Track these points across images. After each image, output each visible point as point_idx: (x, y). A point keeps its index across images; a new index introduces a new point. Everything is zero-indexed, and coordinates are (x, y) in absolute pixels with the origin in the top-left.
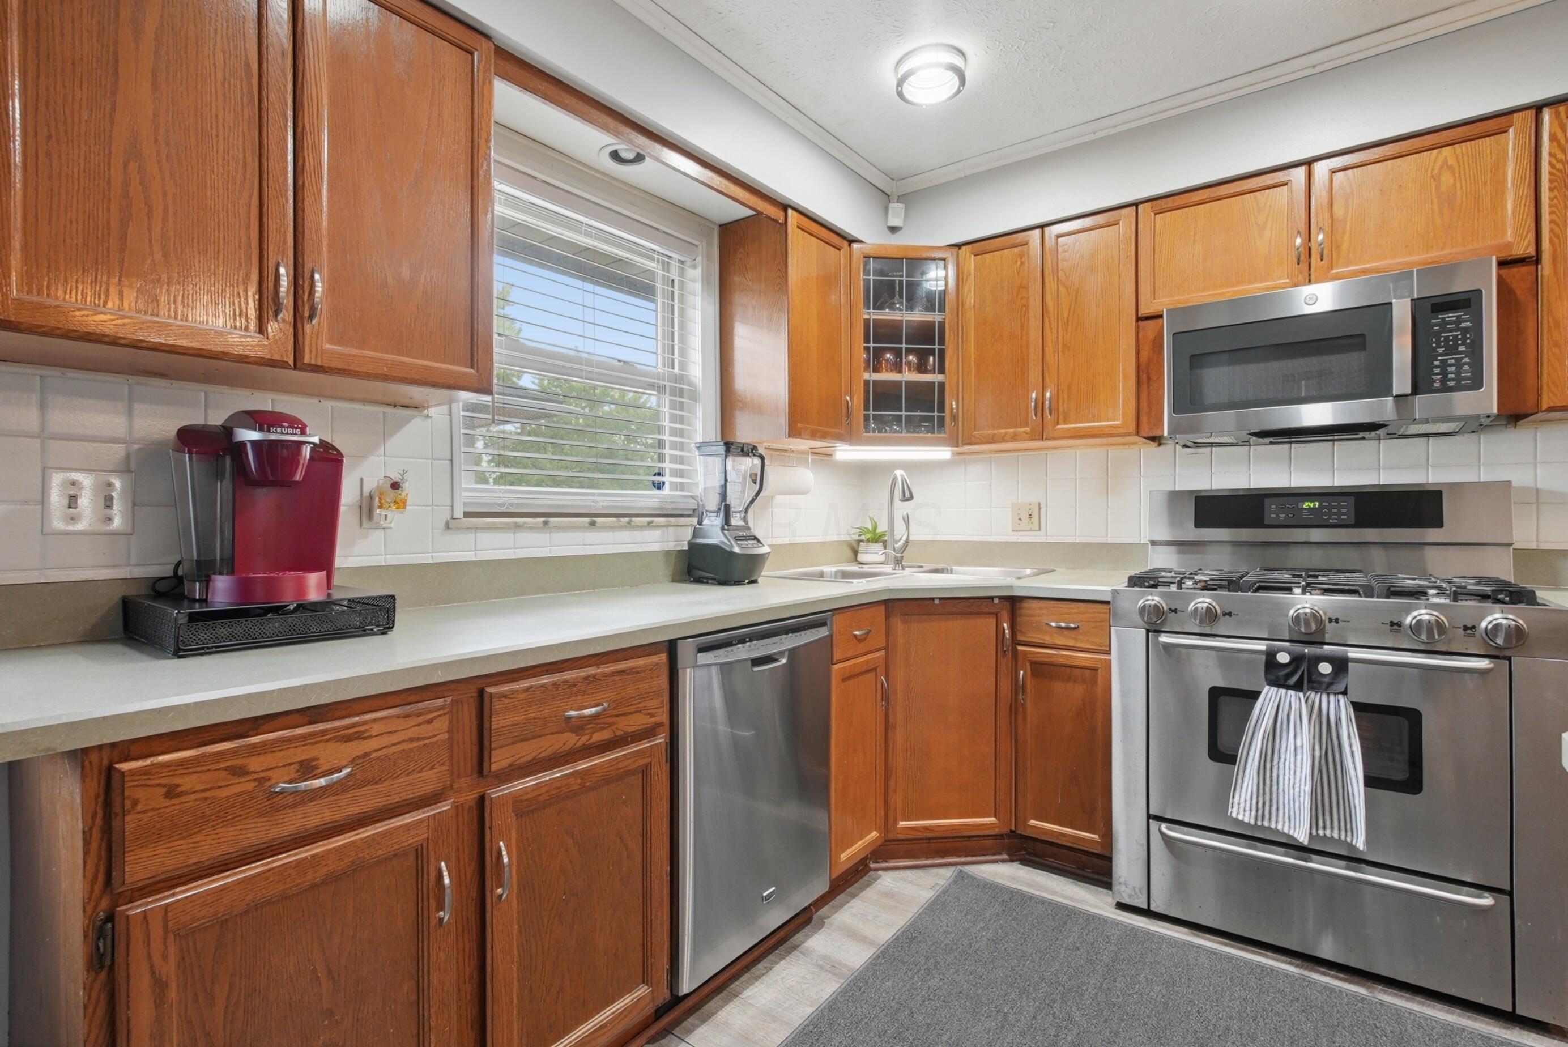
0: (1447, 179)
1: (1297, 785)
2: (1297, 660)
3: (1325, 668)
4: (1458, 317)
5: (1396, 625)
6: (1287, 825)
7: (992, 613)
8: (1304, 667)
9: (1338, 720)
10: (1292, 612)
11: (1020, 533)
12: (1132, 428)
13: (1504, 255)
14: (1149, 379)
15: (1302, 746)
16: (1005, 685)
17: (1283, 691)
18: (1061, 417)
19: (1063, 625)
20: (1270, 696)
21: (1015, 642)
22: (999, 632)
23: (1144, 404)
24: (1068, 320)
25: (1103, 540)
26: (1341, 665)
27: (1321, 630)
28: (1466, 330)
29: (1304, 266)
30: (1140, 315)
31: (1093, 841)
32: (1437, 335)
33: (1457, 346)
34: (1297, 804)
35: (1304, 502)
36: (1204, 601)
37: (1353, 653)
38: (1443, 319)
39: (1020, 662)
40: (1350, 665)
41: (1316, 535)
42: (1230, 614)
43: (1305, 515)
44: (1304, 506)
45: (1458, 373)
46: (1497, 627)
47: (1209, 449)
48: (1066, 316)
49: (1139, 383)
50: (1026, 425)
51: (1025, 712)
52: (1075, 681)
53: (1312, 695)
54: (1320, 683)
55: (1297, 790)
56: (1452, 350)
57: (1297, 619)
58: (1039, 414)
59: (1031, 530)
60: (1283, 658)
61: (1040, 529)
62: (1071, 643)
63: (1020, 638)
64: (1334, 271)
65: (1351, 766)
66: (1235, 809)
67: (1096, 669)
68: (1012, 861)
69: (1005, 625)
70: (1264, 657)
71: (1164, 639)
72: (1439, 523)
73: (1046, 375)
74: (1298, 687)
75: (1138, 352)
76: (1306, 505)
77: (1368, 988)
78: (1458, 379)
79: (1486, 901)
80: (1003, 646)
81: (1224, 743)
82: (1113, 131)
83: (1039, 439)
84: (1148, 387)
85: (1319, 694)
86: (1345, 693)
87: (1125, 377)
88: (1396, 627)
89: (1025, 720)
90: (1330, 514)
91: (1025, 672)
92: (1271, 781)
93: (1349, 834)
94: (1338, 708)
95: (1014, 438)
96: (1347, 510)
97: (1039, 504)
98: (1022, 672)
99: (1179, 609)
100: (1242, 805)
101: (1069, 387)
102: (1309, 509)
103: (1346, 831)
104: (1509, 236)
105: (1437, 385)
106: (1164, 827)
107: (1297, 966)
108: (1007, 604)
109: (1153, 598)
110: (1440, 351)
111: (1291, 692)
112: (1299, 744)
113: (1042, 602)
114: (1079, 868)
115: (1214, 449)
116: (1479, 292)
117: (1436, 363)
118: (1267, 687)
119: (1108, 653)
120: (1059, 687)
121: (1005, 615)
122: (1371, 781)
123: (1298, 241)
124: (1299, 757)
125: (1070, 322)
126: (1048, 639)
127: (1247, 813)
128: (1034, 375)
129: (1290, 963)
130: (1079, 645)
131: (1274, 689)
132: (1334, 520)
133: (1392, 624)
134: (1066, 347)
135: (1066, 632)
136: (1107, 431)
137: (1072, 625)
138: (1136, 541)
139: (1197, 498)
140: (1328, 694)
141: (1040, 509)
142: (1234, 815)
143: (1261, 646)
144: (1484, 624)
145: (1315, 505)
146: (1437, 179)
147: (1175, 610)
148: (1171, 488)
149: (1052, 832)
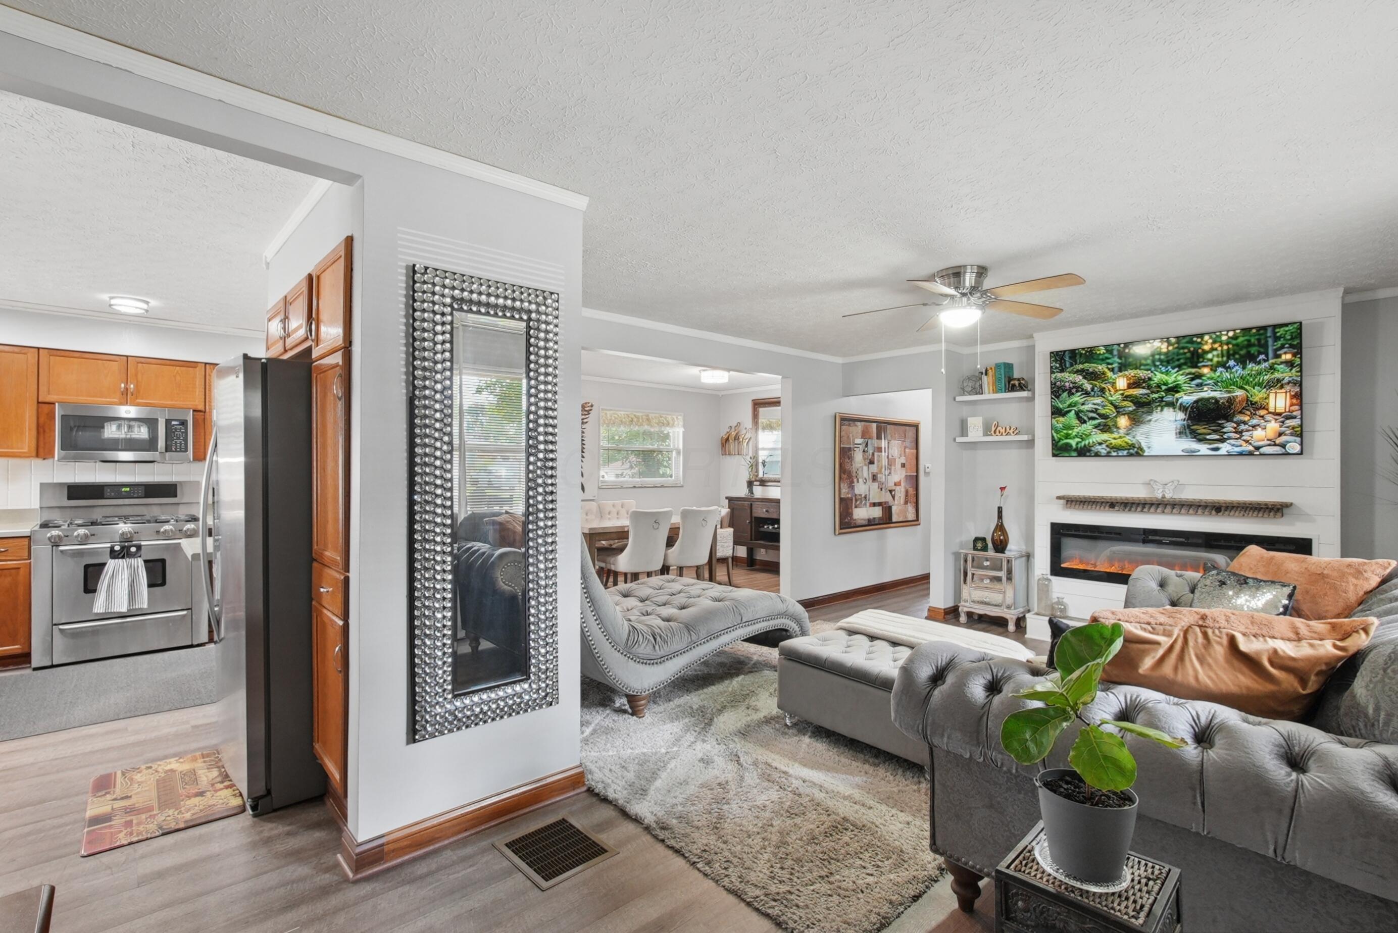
0: (178, 378)
1: (122, 592)
2: (123, 548)
3: (133, 549)
4: (181, 427)
5: (158, 532)
6: (116, 610)
8: (125, 550)
9: (138, 567)
10: (120, 532)
12: (34, 453)
13: (195, 408)
14: (44, 431)
15: (124, 578)
17: (117, 560)
20: (111, 564)
23: (41, 444)
25: (5, 508)
26: (139, 547)
27: (132, 537)
28: (182, 432)
29: (125, 396)
30: (40, 401)
31: (18, 649)
32: (174, 432)
33: (180, 437)
34: (122, 600)
35: (123, 488)
36: (82, 531)
37: (143, 543)
38: (176, 427)
40: (143, 547)
41: (127, 501)
42: (93, 535)
43: (123, 493)
45: (180, 446)
46: (188, 529)
49: (38, 432)
52: (6, 576)
53: (128, 559)
54: (132, 555)
55: (122, 594)
56: (178, 438)
57: (123, 534)
60: (117, 548)
62: (3, 558)
64: (138, 401)
65: (142, 581)
66: (96, 610)
67: (19, 568)
70: (109, 549)
71: (61, 548)
72: (175, 496)
74: (123, 557)
75: (38, 418)
76: (123, 490)
78: (180, 449)
79: (184, 612)
81: (90, 587)
84: (44, 436)
85: (131, 559)
86: (140, 557)
87: (30, 429)
90: (134, 493)
92: (111, 594)
93: (142, 605)
94: (138, 562)
96: (141, 491)
99: (69, 535)
100: (99, 608)
102: (125, 491)
103: (140, 604)
104: (197, 403)
105: (173, 449)
106: (61, 627)
109: (55, 532)
110: (174, 439)
111: (120, 560)
115: (76, 463)
116: (187, 421)
117: (173, 442)
118: (110, 560)
119: (29, 558)
122: (150, 585)
123: (123, 385)
124: (123, 583)
130: (9, 558)
131: (113, 560)
132: (135, 496)
136: (16, 454)
139: (69, 486)
140: (134, 558)
142: (95, 612)
143: (109, 545)
144: (184, 529)
145: (128, 489)
146: (175, 376)
147: (67, 536)
148: (51, 481)
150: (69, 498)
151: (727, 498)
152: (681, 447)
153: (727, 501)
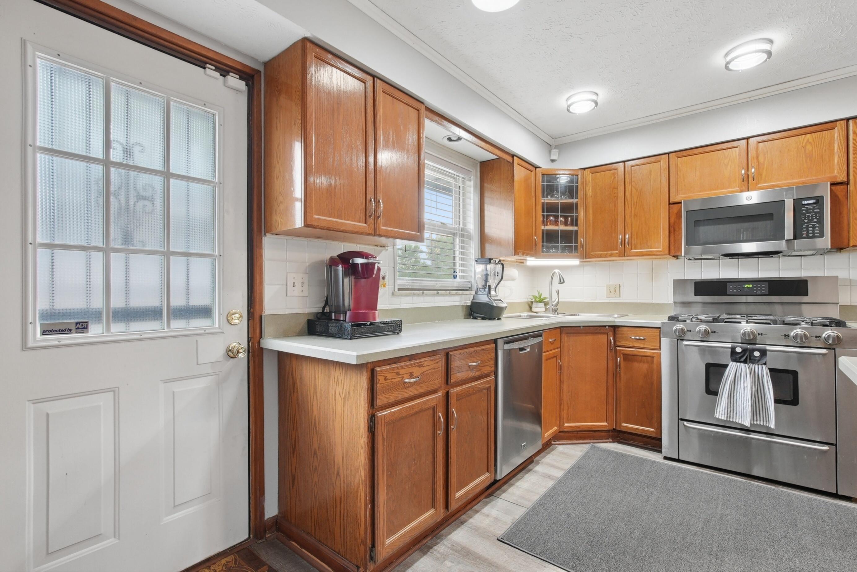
0: (809, 147)
1: (745, 403)
2: (744, 351)
3: (757, 354)
4: (814, 207)
5: (787, 336)
6: (740, 420)
7: (606, 333)
8: (747, 354)
9: (763, 375)
10: (742, 331)
11: (610, 298)
12: (667, 252)
13: (833, 181)
14: (674, 230)
15: (747, 387)
16: (611, 365)
17: (738, 364)
18: (633, 247)
19: (637, 338)
20: (733, 367)
21: (616, 346)
22: (609, 341)
23: (672, 241)
24: (636, 203)
25: (650, 302)
26: (764, 353)
27: (755, 338)
28: (816, 213)
29: (746, 183)
30: (670, 202)
31: (652, 431)
32: (805, 214)
33: (813, 219)
34: (745, 411)
35: (745, 284)
36: (703, 327)
37: (768, 348)
38: (807, 208)
39: (618, 354)
40: (768, 352)
41: (750, 299)
42: (715, 332)
43: (746, 290)
44: (745, 287)
45: (813, 231)
46: (829, 336)
47: (700, 261)
48: (635, 201)
49: (670, 232)
50: (617, 250)
51: (620, 376)
52: (644, 362)
53: (751, 365)
54: (755, 360)
55: (745, 405)
56: (811, 221)
57: (744, 334)
58: (623, 245)
59: (616, 297)
60: (739, 350)
61: (620, 297)
62: (642, 346)
63: (618, 344)
64: (759, 185)
65: (768, 394)
66: (718, 415)
67: (653, 357)
68: (614, 442)
69: (611, 338)
70: (730, 350)
71: (685, 343)
72: (806, 294)
73: (626, 228)
74: (745, 362)
75: (669, 218)
76: (746, 286)
77: (775, 486)
78: (814, 233)
79: (826, 448)
80: (610, 347)
81: (712, 387)
82: (658, 121)
83: (623, 256)
84: (674, 234)
85: (754, 365)
86: (765, 364)
87: (663, 229)
88: (787, 337)
89: (620, 379)
90: (757, 290)
91: (620, 359)
92: (733, 402)
93: (768, 422)
94: (762, 370)
95: (611, 255)
96: (765, 288)
97: (620, 285)
98: (619, 359)
99: (692, 330)
100: (721, 412)
101: (637, 234)
102: (748, 288)
103: (766, 421)
104: (836, 173)
105: (804, 235)
106: (685, 423)
107: (745, 479)
108: (612, 329)
109: (680, 326)
110: (806, 221)
111: (742, 364)
112: (746, 385)
113: (628, 328)
114: (645, 445)
115: (703, 261)
116: (822, 197)
117: (804, 226)
118: (731, 362)
119: (660, 349)
120: (636, 365)
121: (611, 334)
122: (777, 401)
123: (743, 172)
124: (746, 391)
125: (637, 204)
126: (631, 344)
127: (723, 416)
128: (620, 227)
129: (742, 478)
130: (646, 346)
131: (735, 363)
132: (759, 293)
133: (785, 335)
134: (636, 215)
135: (639, 341)
136: (655, 253)
137: (642, 338)
139: (695, 283)
140: (758, 364)
141: (620, 287)
142: (717, 417)
143: (729, 345)
144: (824, 335)
145: (751, 286)
146: (804, 147)
147: (690, 331)
148: (683, 278)
149: (633, 428)
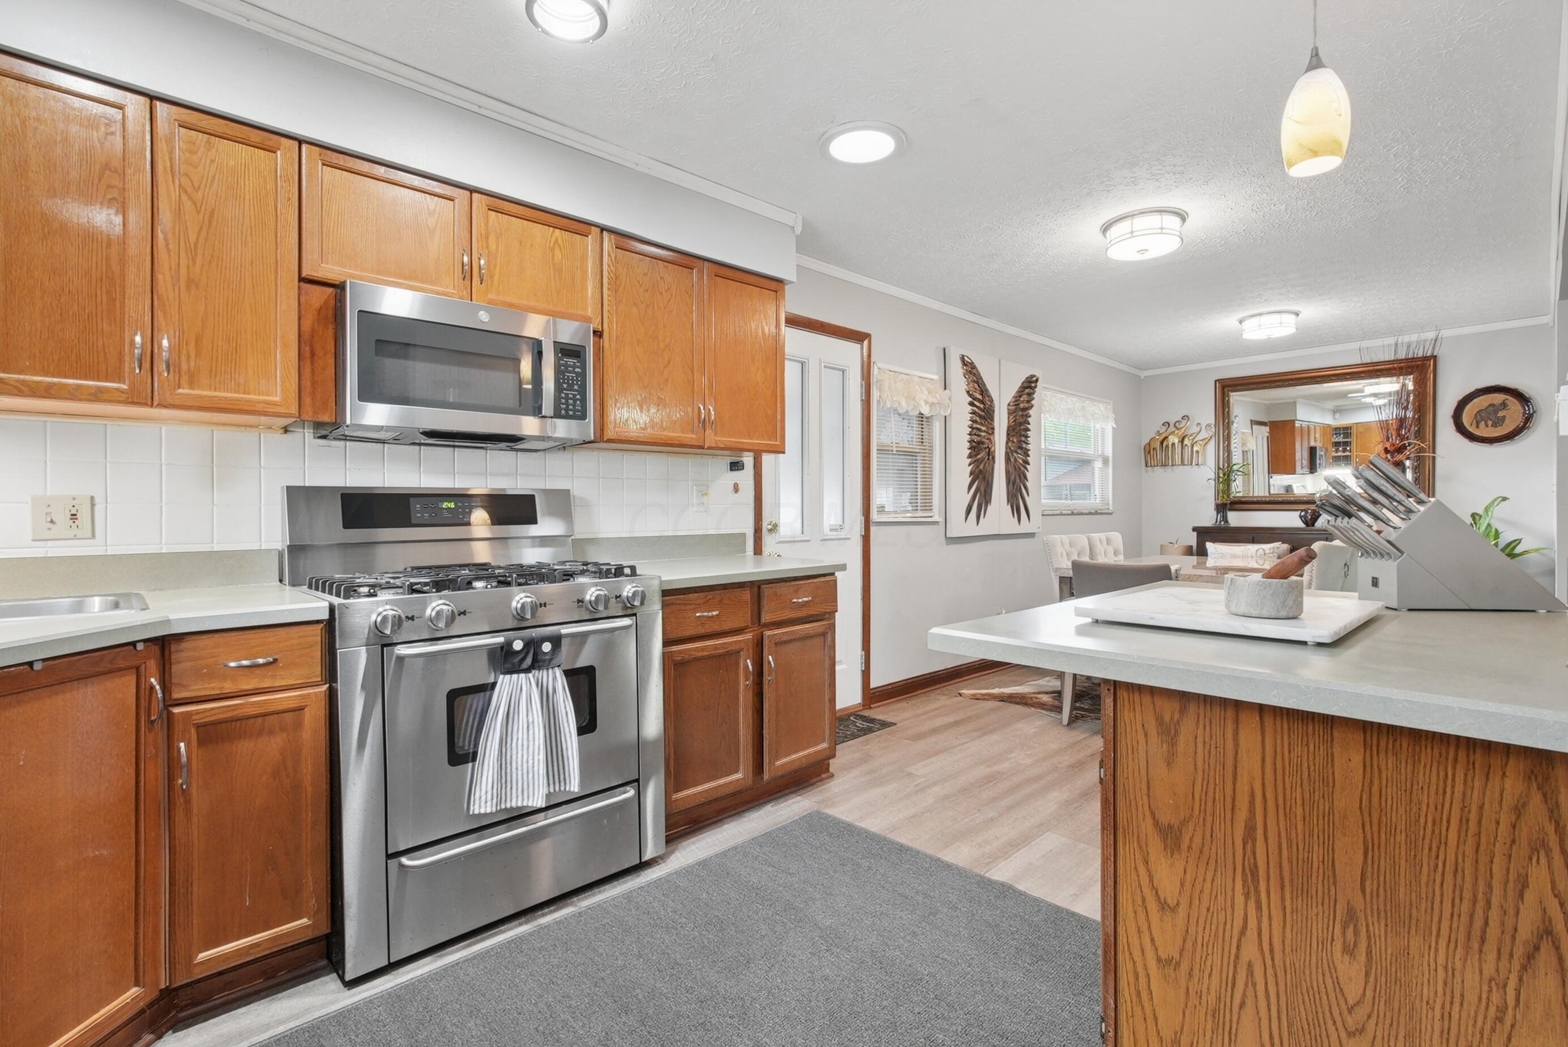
0: (556, 252)
1: (531, 758)
2: (526, 644)
3: (546, 647)
4: (574, 363)
6: (520, 798)
7: (131, 668)
8: (532, 650)
9: (559, 689)
10: (514, 603)
11: (50, 543)
12: (294, 409)
14: (313, 354)
15: (533, 722)
16: (154, 773)
17: (515, 676)
18: (185, 379)
19: (245, 663)
20: (506, 683)
21: (169, 703)
22: (143, 693)
23: (307, 386)
24: (196, 245)
26: (556, 642)
28: (577, 374)
29: (468, 281)
30: (304, 275)
31: (307, 927)
32: (564, 373)
33: (573, 385)
34: (531, 775)
35: (443, 502)
36: (439, 604)
38: (566, 362)
39: (178, 728)
40: (561, 640)
42: (464, 613)
43: (446, 514)
44: (444, 506)
45: (574, 405)
48: (193, 238)
49: (302, 356)
50: (120, 379)
51: (188, 801)
52: (271, 732)
53: (537, 673)
54: (544, 661)
55: (531, 762)
56: (571, 387)
57: (522, 608)
58: (147, 365)
59: (75, 537)
60: (518, 645)
61: (93, 536)
62: (267, 683)
63: (177, 694)
64: (490, 296)
65: (566, 725)
66: (477, 805)
69: (153, 680)
70: (500, 649)
71: (402, 650)
72: (536, 521)
73: (159, 313)
74: (528, 669)
75: (301, 316)
76: (445, 505)
77: (571, 904)
78: (567, 410)
79: (628, 791)
80: (149, 715)
83: (145, 404)
84: (312, 363)
85: (550, 671)
86: (559, 666)
87: (281, 345)
88: (580, 604)
89: (188, 811)
90: (464, 513)
91: (187, 747)
92: (506, 763)
93: (562, 784)
94: (555, 678)
95: (96, 396)
97: (92, 498)
98: (182, 745)
99: (416, 616)
100: (483, 798)
101: (198, 340)
102: (449, 508)
103: (560, 782)
104: (590, 312)
105: (565, 413)
106: (404, 861)
107: (526, 923)
108: (156, 650)
109: (392, 608)
110: (565, 386)
111: (523, 676)
112: (531, 720)
113: (217, 636)
114: (268, 979)
116: (584, 348)
117: (563, 395)
118: (501, 676)
120: (244, 748)
121: (152, 665)
124: (531, 732)
125: (200, 251)
126: (229, 687)
127: (489, 804)
128: (137, 306)
129: (521, 924)
130: (278, 683)
131: (508, 677)
133: (579, 601)
134: (192, 283)
135: (258, 671)
136: (259, 407)
137: (261, 661)
138: (255, 546)
139: (343, 495)
140: (552, 668)
141: (93, 505)
142: (476, 812)
144: (625, 593)
145: (452, 505)
147: (412, 618)
149: (238, 952)
150: (348, 524)
151: (1195, 529)
152: (1109, 452)
153: (1195, 534)
